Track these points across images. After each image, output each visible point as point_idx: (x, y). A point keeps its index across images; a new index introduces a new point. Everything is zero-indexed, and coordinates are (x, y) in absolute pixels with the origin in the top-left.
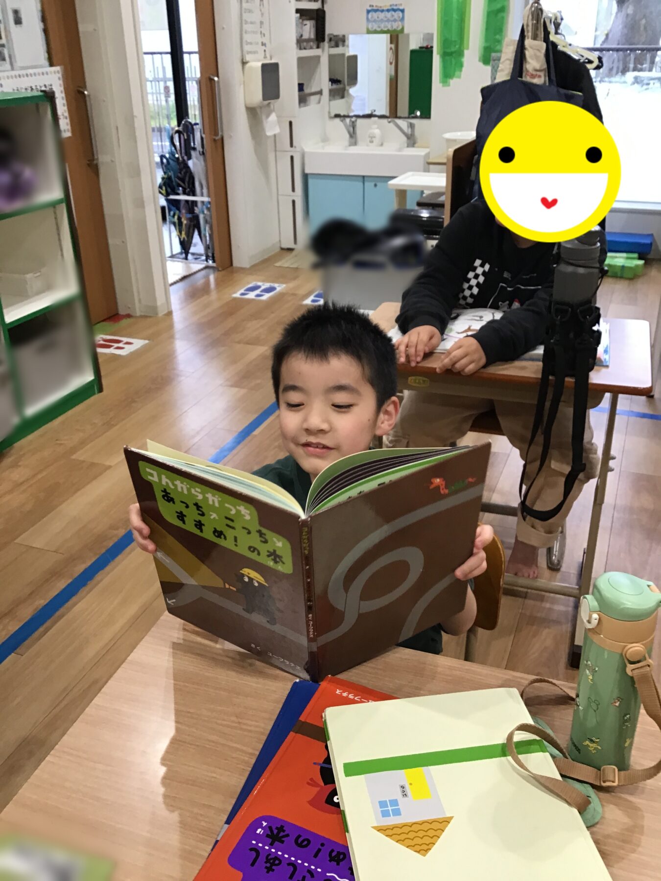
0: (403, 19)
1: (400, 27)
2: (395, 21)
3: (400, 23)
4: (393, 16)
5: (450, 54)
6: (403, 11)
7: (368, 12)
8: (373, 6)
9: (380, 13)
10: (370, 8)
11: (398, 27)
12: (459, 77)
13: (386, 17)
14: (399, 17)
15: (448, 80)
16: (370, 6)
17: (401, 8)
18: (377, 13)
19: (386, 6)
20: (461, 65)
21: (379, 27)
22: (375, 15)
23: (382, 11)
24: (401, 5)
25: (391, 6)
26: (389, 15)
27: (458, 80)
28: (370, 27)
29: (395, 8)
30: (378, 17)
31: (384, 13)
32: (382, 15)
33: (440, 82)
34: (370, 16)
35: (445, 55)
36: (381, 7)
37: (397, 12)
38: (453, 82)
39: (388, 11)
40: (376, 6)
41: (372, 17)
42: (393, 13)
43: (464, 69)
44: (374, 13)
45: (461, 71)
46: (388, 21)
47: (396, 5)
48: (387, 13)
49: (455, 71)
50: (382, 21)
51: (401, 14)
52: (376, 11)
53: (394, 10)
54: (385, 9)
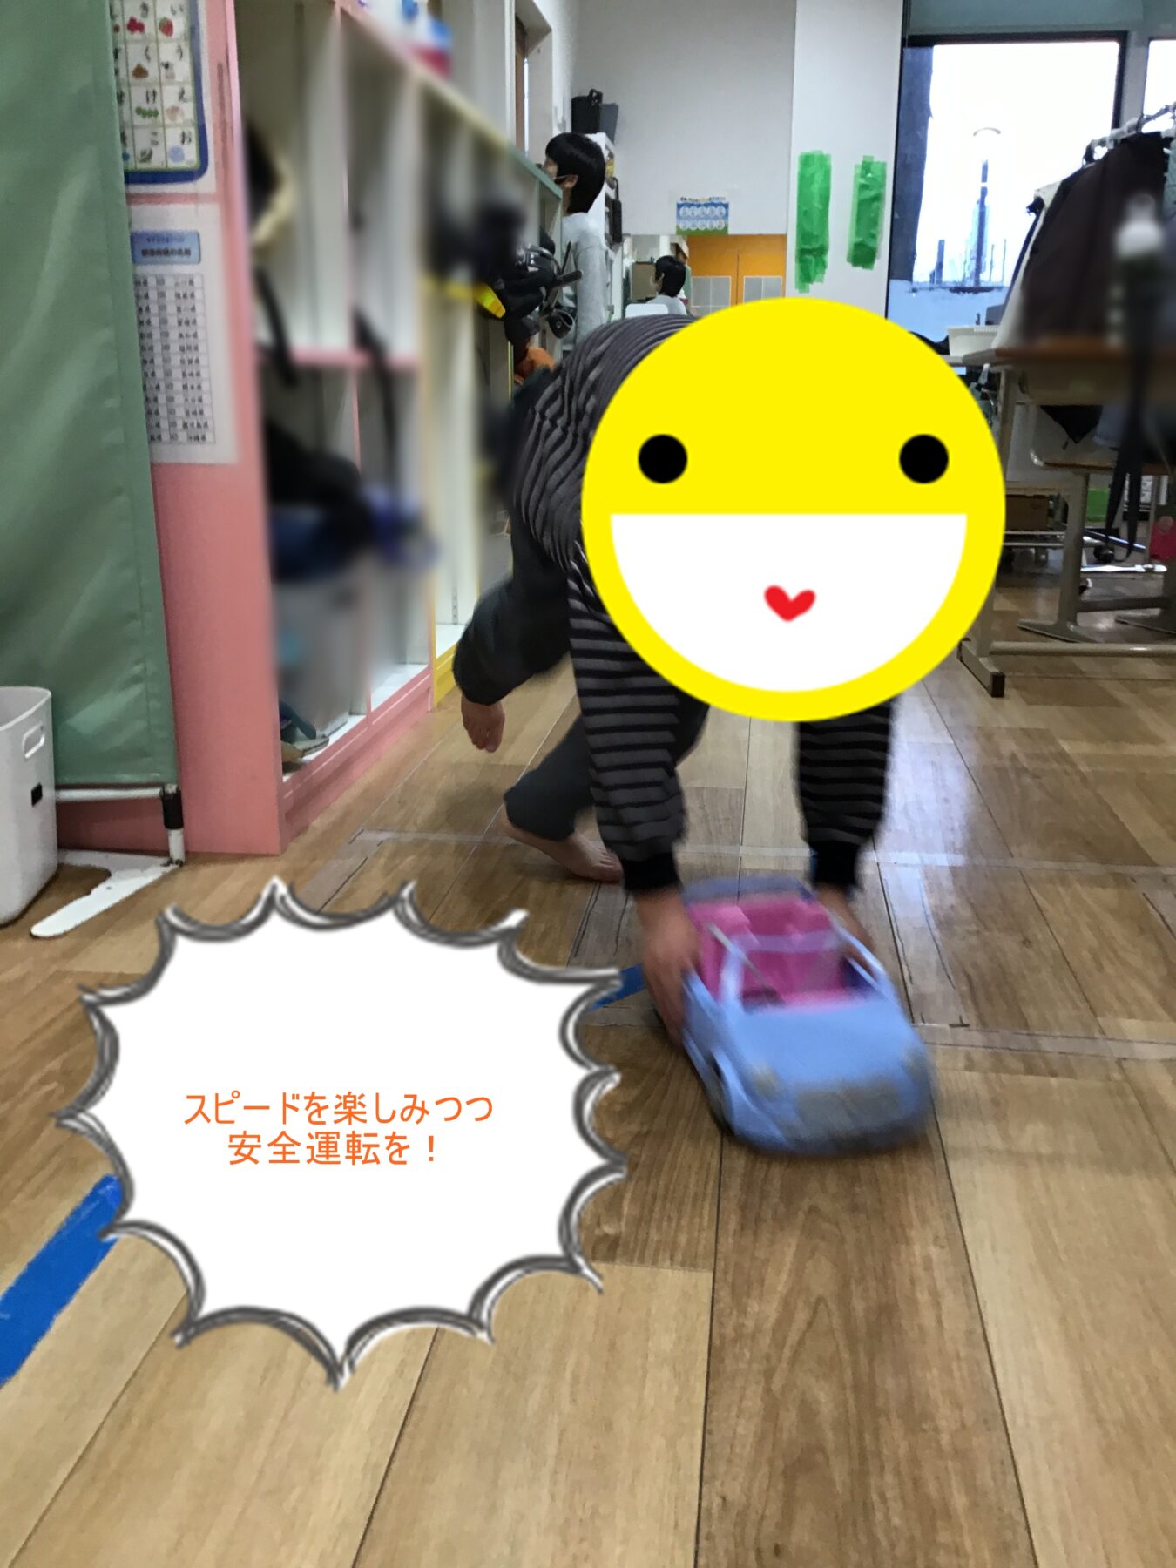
0: (726, 216)
1: (723, 226)
2: (716, 218)
3: (723, 221)
4: (712, 212)
5: (810, 252)
6: (726, 206)
7: (679, 206)
8: (685, 199)
9: (696, 208)
10: (681, 202)
11: (719, 227)
12: (821, 281)
13: (703, 213)
14: (721, 213)
15: (806, 284)
16: (682, 199)
17: (724, 202)
18: (692, 208)
19: (703, 200)
20: (824, 265)
21: (694, 226)
22: (688, 211)
23: (699, 206)
24: (724, 199)
25: (710, 199)
26: (708, 211)
27: (819, 284)
28: (681, 227)
29: (716, 202)
30: (693, 213)
31: (700, 208)
32: (697, 211)
33: (796, 287)
34: (682, 210)
35: (802, 253)
36: (697, 201)
37: (718, 207)
38: (813, 287)
39: (706, 205)
40: (690, 199)
41: (685, 213)
42: (714, 208)
43: (827, 271)
44: (687, 209)
45: (823, 273)
46: (707, 218)
47: (718, 199)
48: (705, 209)
49: (816, 273)
50: (698, 218)
51: (724, 210)
52: (690, 205)
53: (715, 205)
54: (702, 203)
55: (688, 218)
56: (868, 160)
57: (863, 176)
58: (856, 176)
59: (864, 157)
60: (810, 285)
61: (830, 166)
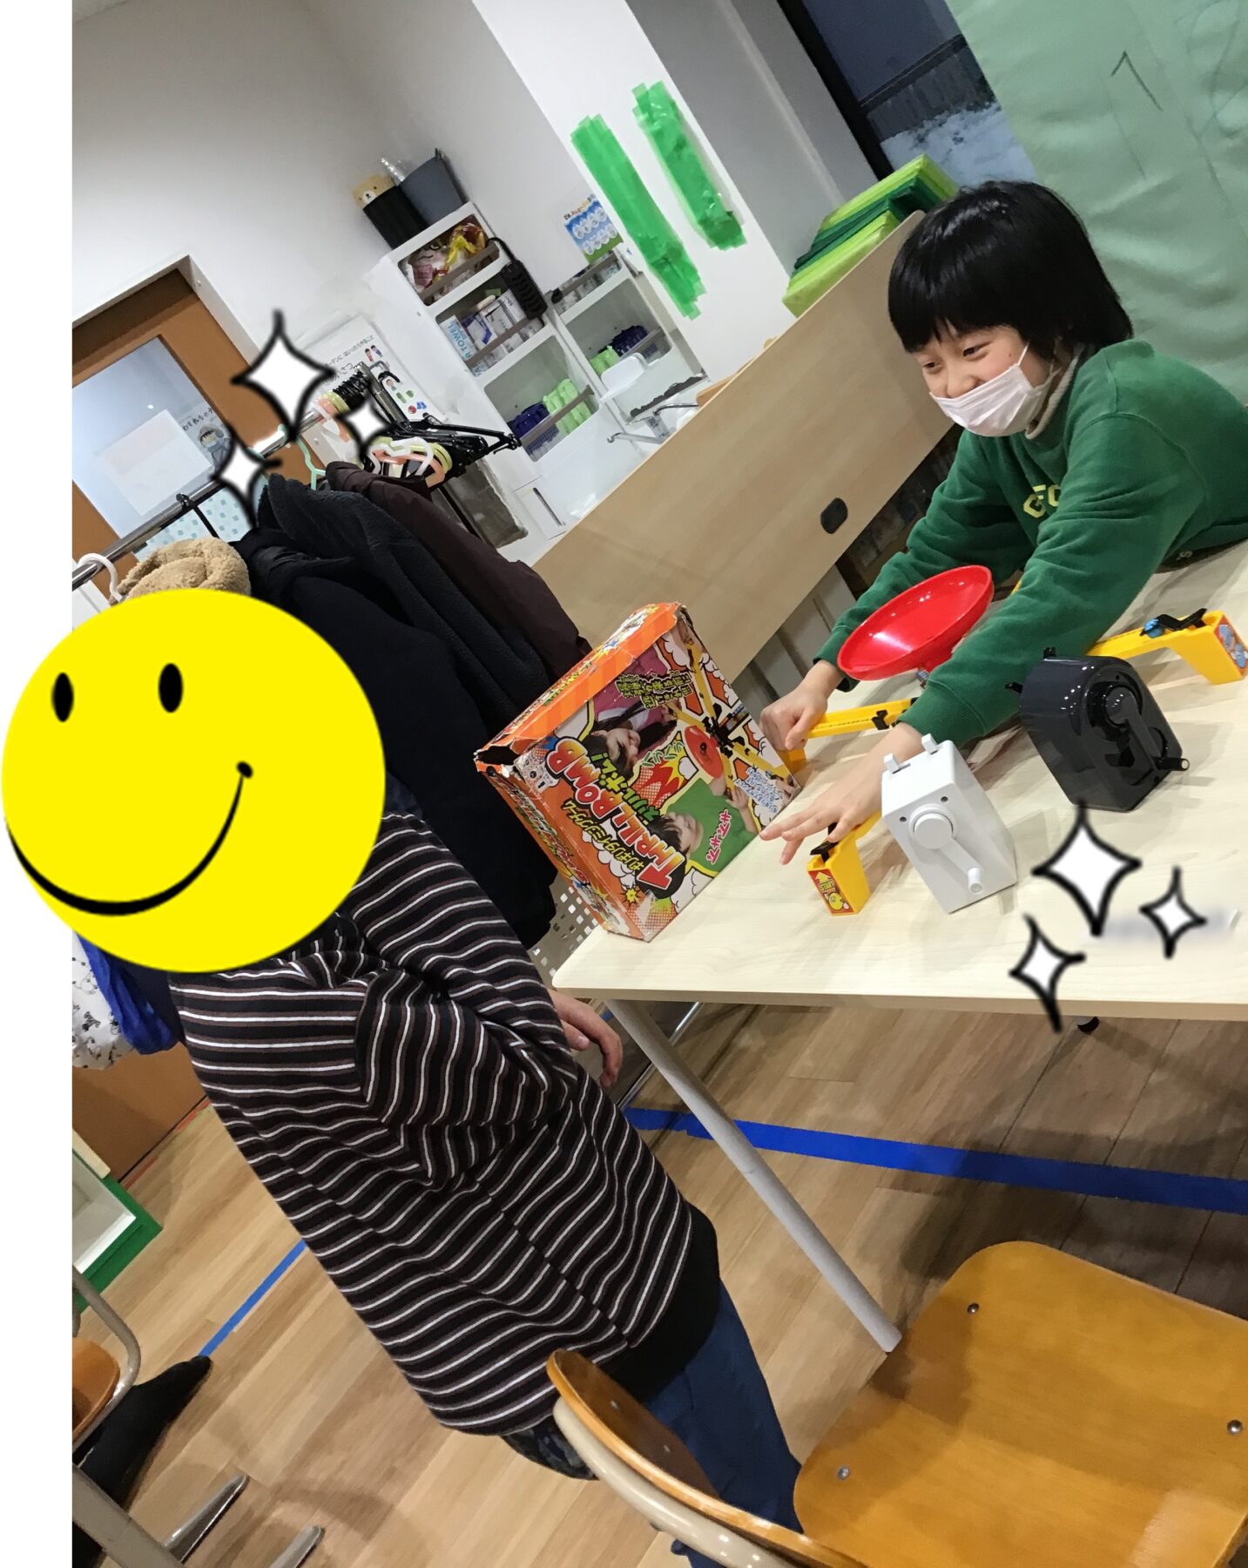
5: (666, 260)
7: (569, 227)
8: (568, 216)
9: (584, 220)
10: (567, 222)
12: (703, 291)
13: (595, 222)
15: (691, 304)
16: (565, 217)
18: (581, 222)
19: (584, 205)
20: (693, 270)
21: (597, 243)
22: (580, 227)
23: (585, 215)
26: (596, 216)
27: (703, 295)
30: (586, 229)
31: (588, 217)
32: (589, 222)
33: (684, 316)
34: (574, 229)
36: (579, 210)
38: (700, 302)
40: (573, 213)
41: (579, 233)
43: (700, 274)
44: (577, 225)
45: (698, 279)
46: (602, 225)
48: (592, 214)
49: (691, 284)
50: (594, 231)
52: (577, 220)
54: (585, 209)
55: (586, 237)
56: (641, 93)
57: (651, 120)
58: (642, 125)
59: (634, 91)
60: (695, 303)
61: (609, 131)
